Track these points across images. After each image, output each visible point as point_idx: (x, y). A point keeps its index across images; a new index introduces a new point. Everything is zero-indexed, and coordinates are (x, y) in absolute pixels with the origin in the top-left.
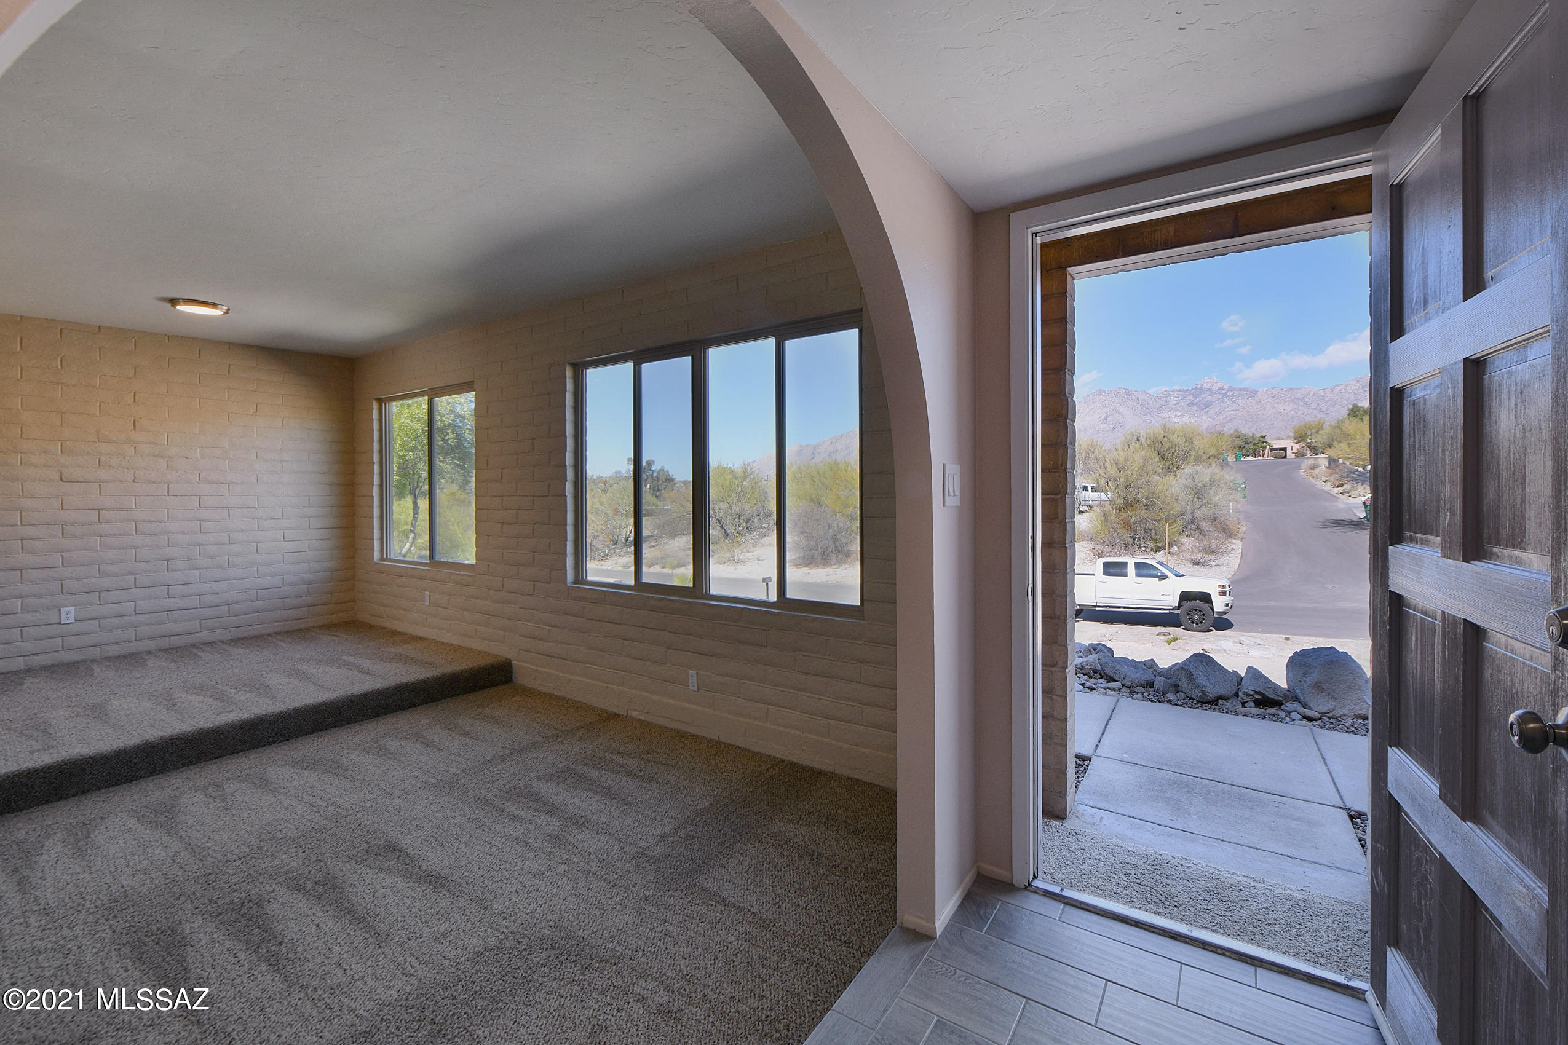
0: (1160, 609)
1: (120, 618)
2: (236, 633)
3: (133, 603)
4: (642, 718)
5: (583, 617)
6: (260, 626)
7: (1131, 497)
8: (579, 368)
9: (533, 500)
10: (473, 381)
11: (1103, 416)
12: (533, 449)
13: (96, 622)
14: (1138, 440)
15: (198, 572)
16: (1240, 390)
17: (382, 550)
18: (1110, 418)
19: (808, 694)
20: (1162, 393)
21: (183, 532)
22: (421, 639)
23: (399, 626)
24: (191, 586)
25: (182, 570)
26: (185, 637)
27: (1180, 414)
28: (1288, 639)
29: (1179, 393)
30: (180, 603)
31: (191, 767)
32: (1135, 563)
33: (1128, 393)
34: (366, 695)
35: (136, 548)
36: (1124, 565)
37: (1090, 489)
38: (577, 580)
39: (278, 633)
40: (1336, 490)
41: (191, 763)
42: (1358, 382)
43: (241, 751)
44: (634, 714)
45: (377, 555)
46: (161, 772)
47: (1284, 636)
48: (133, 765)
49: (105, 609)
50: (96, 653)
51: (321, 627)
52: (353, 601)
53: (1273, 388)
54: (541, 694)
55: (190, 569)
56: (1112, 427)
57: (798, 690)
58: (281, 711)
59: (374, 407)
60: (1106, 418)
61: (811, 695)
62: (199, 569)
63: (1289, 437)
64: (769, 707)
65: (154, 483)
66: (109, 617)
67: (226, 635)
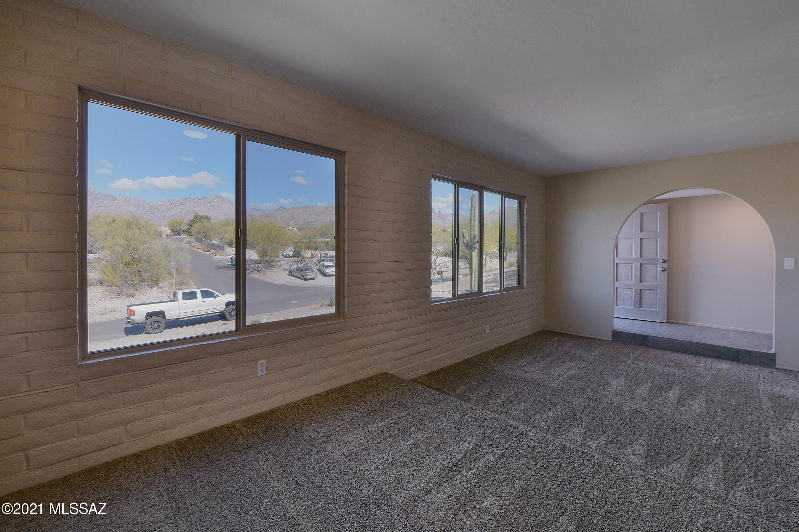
0: (215, 313)
16: (106, 195)
28: (271, 314)
40: (207, 253)
42: (169, 201)
47: (270, 314)
53: (126, 198)
63: (166, 226)
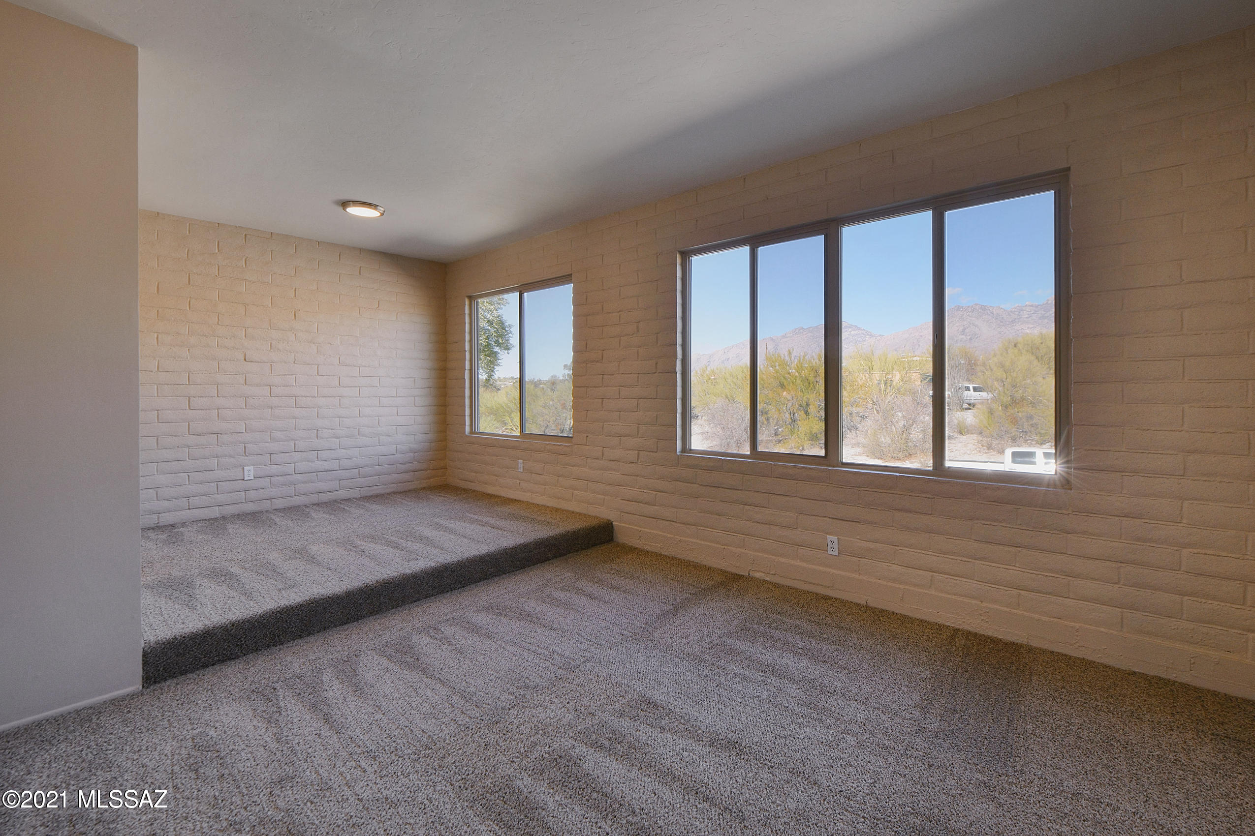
1: (285, 477)
2: (366, 492)
3: (293, 464)
4: (768, 579)
5: (695, 483)
6: (380, 487)
7: (1018, 395)
8: (686, 255)
9: (638, 377)
10: (571, 274)
11: (961, 329)
12: (638, 331)
13: (268, 479)
14: (1015, 346)
15: (338, 440)
17: (471, 425)
18: (967, 330)
19: (990, 564)
20: (1015, 308)
21: (328, 406)
22: (519, 501)
23: (491, 490)
24: (333, 451)
25: (327, 438)
26: (328, 494)
27: (1032, 326)
29: (1031, 308)
30: (326, 465)
31: (399, 608)
32: (1044, 453)
33: (984, 308)
34: (515, 548)
35: (295, 418)
36: (1031, 455)
37: (971, 389)
38: (684, 450)
39: (395, 493)
41: (397, 606)
43: (432, 596)
44: (758, 575)
45: (467, 429)
46: (377, 612)
48: (359, 605)
49: (274, 469)
50: (266, 505)
51: (424, 489)
52: (445, 468)
54: (647, 553)
55: (334, 437)
56: (969, 337)
57: (975, 560)
58: (459, 561)
59: (466, 303)
60: (964, 330)
61: (993, 564)
62: (339, 438)
64: (934, 574)
65: (308, 364)
66: (278, 476)
67: (356, 493)
